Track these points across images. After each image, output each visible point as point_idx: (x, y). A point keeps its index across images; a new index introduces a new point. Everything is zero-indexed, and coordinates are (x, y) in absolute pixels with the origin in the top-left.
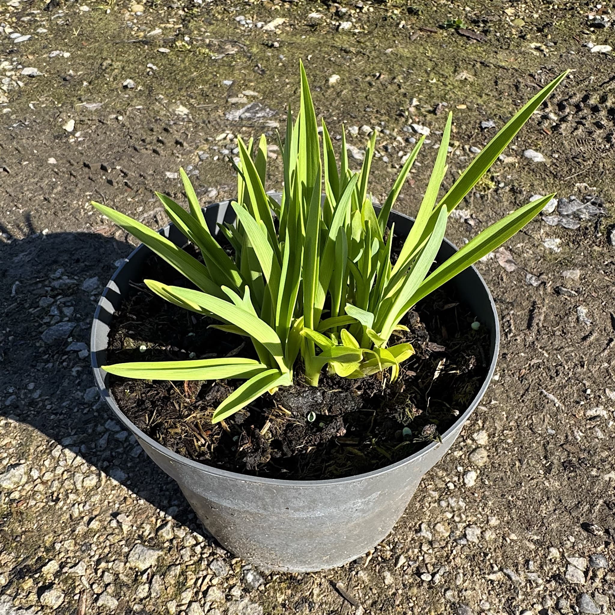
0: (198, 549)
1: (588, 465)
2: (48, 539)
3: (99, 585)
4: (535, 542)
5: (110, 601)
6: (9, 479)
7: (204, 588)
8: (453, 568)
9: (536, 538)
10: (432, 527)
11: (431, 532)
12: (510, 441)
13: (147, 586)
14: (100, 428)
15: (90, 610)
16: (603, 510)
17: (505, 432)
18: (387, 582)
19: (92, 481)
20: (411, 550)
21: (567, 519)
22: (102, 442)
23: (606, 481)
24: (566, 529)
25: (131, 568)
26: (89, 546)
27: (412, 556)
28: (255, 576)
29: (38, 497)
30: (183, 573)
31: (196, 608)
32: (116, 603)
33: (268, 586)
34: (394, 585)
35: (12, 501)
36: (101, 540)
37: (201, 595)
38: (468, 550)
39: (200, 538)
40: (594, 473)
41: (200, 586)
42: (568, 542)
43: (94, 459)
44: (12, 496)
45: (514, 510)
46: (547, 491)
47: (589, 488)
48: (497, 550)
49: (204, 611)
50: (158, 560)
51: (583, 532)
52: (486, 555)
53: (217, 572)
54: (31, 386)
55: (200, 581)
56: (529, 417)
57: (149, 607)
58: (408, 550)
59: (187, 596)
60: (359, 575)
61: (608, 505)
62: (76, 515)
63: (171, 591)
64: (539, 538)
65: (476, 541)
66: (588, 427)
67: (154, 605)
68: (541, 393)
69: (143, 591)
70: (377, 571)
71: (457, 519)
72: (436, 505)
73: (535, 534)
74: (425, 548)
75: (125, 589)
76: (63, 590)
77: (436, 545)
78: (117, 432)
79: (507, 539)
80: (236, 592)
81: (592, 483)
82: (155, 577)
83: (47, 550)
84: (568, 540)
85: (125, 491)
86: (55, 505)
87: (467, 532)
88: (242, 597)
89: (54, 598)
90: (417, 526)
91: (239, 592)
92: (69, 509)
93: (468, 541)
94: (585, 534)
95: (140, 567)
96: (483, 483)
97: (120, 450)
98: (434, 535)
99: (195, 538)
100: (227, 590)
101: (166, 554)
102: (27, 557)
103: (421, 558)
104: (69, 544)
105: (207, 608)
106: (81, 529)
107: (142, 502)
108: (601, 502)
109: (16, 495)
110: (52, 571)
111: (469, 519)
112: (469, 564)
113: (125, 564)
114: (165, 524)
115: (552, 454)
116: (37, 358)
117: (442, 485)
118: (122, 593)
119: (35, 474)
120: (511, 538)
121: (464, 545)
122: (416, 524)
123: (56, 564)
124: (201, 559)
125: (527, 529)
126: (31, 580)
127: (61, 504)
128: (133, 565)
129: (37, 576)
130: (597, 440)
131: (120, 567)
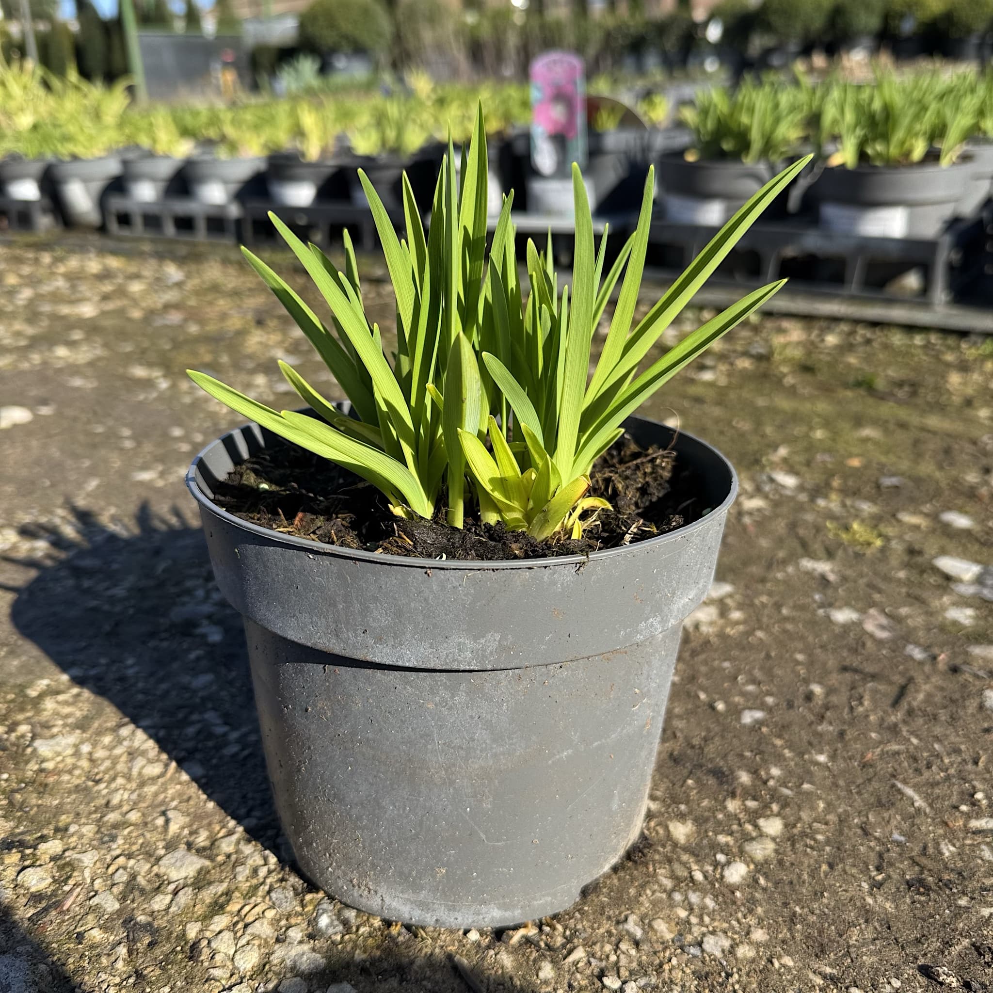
0: (263, 872)
1: (955, 890)
2: (64, 819)
3: (104, 881)
4: (824, 977)
5: (110, 902)
6: (51, 746)
7: (249, 919)
8: (664, 983)
9: (828, 970)
10: (647, 921)
11: (643, 929)
12: (820, 837)
13: (169, 897)
14: (195, 717)
15: (77, 909)
16: (966, 954)
17: (815, 824)
18: (542, 975)
19: (155, 770)
20: (599, 944)
21: (895, 955)
22: (191, 730)
23: (983, 917)
24: (888, 967)
25: (157, 875)
26: (113, 839)
27: (599, 953)
28: (332, 921)
29: (77, 772)
30: (228, 894)
31: (227, 937)
32: (117, 906)
33: (347, 937)
34: (553, 981)
35: (42, 770)
36: (134, 834)
37: (240, 925)
38: (700, 964)
39: (273, 860)
40: (963, 902)
41: (245, 916)
42: (888, 987)
43: (170, 747)
44: (45, 765)
45: (799, 927)
46: (867, 911)
47: (949, 920)
48: (752, 974)
49: (236, 945)
50: (199, 872)
51: (919, 977)
52: (729, 975)
53: (277, 903)
54: (130, 662)
55: (247, 908)
56: (864, 813)
57: (160, 922)
58: (594, 944)
59: (221, 922)
60: (498, 956)
61: (977, 949)
62: (115, 801)
63: (200, 910)
64: (835, 971)
65: (719, 954)
66: (968, 842)
67: (168, 921)
68: (893, 786)
69: (160, 902)
70: (532, 958)
71: (694, 920)
72: (664, 896)
73: (830, 965)
74: (623, 946)
75: (137, 893)
76: (53, 877)
77: (645, 947)
78: (216, 725)
79: (775, 961)
80: (296, 934)
81: (955, 915)
82: (186, 889)
83: (57, 830)
84: (889, 983)
85: (193, 789)
86: (94, 786)
87: (705, 939)
88: (301, 942)
89: (36, 877)
90: (623, 916)
91: (301, 934)
92: (109, 793)
93: (703, 951)
94: (923, 980)
95: (171, 875)
96: (756, 881)
97: (210, 744)
98: (645, 932)
99: (265, 859)
100: (283, 930)
101: (214, 868)
102: (27, 832)
103: (613, 958)
104: (89, 830)
105: (243, 941)
106: (112, 817)
107: (211, 805)
108: (966, 942)
109: (49, 765)
110: (51, 852)
111: (716, 924)
112: (696, 982)
113: (152, 867)
114: (230, 833)
115: (891, 864)
116: (153, 635)
117: (682, 873)
118: (131, 897)
119: (86, 748)
120: (783, 962)
121: (694, 956)
122: (620, 913)
123: (60, 846)
124: (263, 883)
125: (817, 956)
126: (19, 855)
127: (102, 786)
128: (162, 870)
129: (28, 851)
130: (980, 861)
131: (143, 867)
